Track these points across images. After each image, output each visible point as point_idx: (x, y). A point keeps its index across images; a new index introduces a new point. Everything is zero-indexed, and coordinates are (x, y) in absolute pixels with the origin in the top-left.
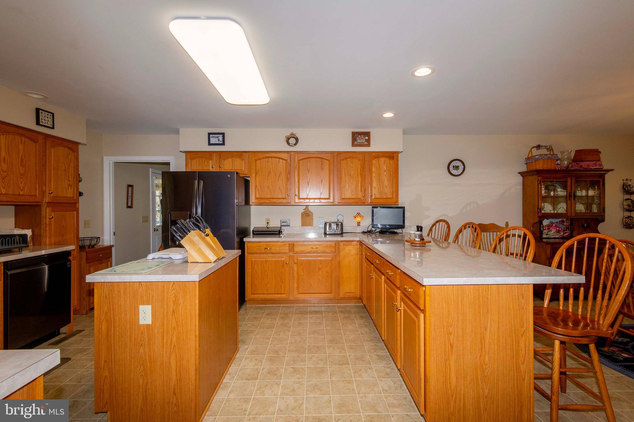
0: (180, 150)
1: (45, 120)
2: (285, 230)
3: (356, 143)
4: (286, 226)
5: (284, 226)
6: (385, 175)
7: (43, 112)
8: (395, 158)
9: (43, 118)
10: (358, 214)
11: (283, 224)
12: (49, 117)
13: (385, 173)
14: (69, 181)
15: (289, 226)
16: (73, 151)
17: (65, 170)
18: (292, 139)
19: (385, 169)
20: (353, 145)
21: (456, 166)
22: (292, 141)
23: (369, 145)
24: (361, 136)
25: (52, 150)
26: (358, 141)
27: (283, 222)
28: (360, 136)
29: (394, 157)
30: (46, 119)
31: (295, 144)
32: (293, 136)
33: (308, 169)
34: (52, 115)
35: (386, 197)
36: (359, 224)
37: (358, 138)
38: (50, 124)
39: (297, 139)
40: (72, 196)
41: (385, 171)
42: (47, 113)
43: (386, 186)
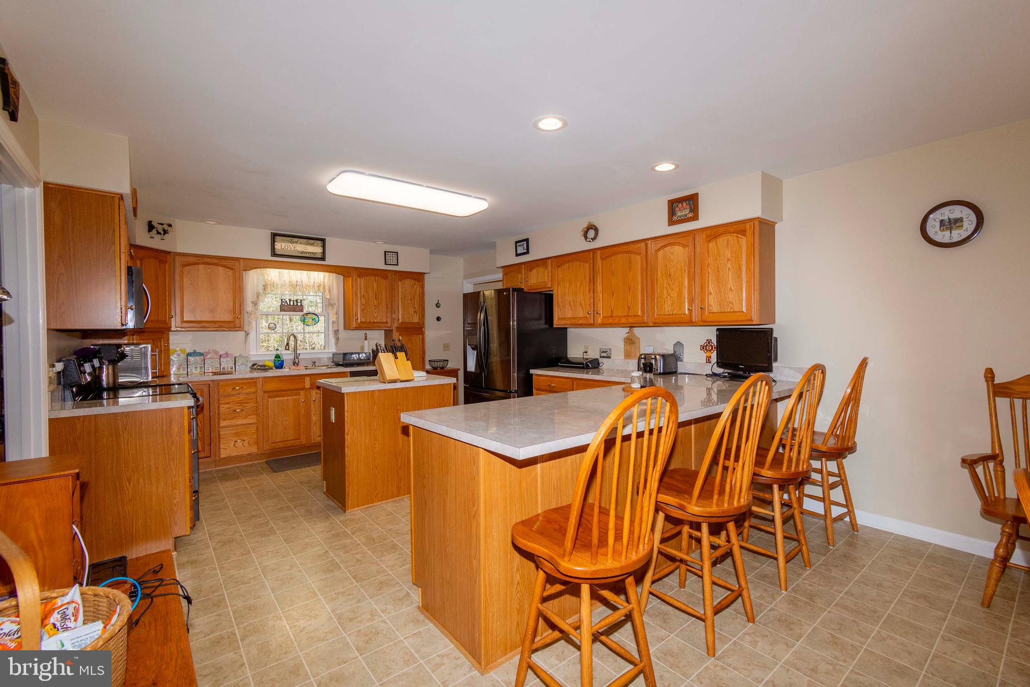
0: (497, 266)
1: (390, 259)
2: (605, 364)
3: (675, 218)
4: (606, 357)
5: (603, 357)
6: (729, 269)
7: (389, 253)
8: (748, 233)
9: (389, 259)
10: (709, 343)
11: (602, 354)
12: (394, 256)
13: (729, 265)
14: (415, 308)
15: (609, 357)
16: (419, 282)
17: (411, 299)
18: (591, 231)
19: (729, 256)
20: (671, 222)
21: (949, 219)
22: (591, 233)
23: (695, 218)
24: (682, 205)
25: (400, 283)
26: (678, 215)
27: (603, 352)
28: (680, 205)
29: (745, 231)
30: (392, 258)
31: (594, 239)
32: (592, 227)
33: (612, 272)
34: (396, 254)
35: (732, 311)
36: (709, 360)
37: (678, 209)
38: (395, 262)
39: (596, 230)
40: (417, 321)
41: (728, 260)
42: (392, 253)
43: (731, 289)
